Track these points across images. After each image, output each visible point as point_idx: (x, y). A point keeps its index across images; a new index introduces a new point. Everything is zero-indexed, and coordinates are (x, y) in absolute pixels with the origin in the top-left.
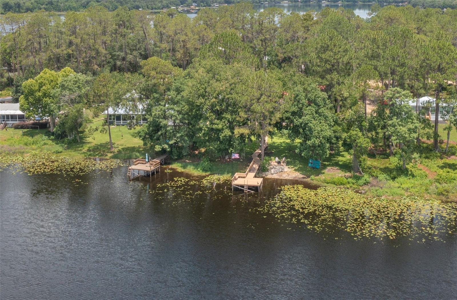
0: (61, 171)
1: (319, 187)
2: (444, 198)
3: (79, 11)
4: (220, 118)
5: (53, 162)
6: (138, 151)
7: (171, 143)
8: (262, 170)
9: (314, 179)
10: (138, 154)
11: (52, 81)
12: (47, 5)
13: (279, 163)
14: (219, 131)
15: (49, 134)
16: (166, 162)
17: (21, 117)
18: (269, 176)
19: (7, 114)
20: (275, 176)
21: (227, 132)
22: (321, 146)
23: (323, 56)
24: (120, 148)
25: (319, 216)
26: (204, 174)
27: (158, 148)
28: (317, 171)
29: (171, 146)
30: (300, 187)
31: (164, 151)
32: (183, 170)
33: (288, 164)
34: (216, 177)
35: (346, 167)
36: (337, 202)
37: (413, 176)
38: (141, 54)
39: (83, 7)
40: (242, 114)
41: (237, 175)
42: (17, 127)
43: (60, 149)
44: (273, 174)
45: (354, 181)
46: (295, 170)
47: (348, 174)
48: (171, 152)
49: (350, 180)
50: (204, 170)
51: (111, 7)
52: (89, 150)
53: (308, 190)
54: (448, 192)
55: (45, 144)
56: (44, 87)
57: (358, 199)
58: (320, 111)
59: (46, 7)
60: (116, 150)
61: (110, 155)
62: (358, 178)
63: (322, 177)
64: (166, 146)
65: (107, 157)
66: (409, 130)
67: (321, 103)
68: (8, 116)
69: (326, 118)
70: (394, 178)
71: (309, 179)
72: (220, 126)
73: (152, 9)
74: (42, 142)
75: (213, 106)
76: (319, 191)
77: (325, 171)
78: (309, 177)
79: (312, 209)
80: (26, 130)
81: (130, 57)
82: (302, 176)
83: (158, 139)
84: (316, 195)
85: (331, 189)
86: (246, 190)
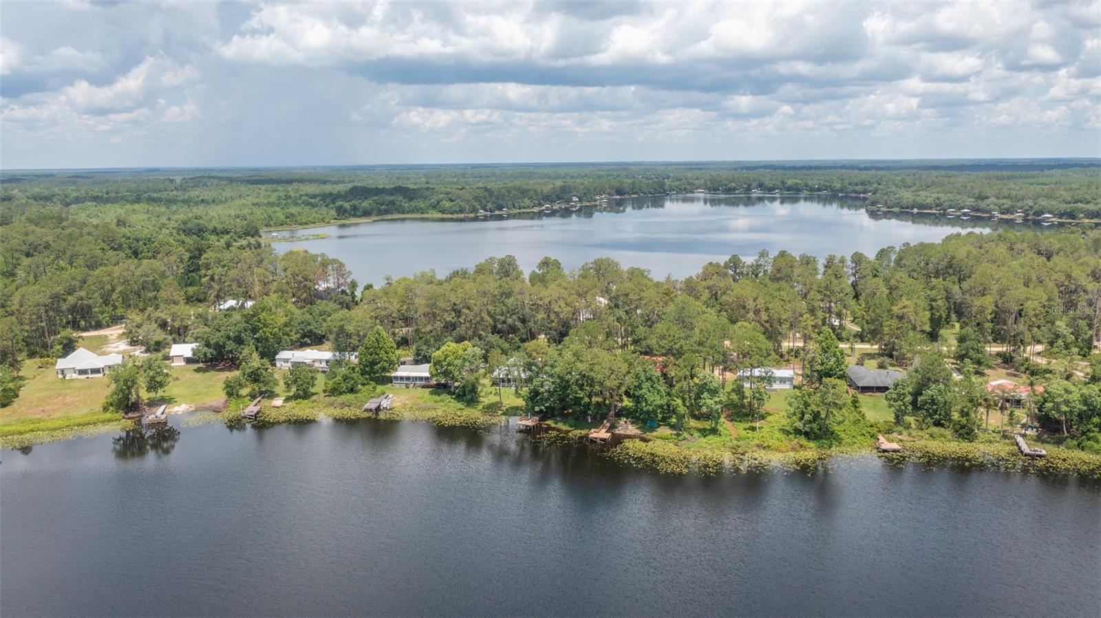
0: (467, 423)
1: (650, 440)
2: (734, 451)
3: (428, 213)
4: (582, 389)
5: (459, 417)
6: (521, 410)
7: (546, 405)
8: (612, 427)
9: (648, 435)
10: (521, 412)
11: (454, 353)
12: (387, 205)
13: (626, 422)
14: (582, 399)
15: (451, 393)
16: (543, 419)
17: (427, 379)
18: (617, 432)
19: (416, 375)
20: (622, 432)
21: (587, 400)
22: (654, 412)
23: (661, 343)
24: (507, 407)
25: (643, 459)
26: (570, 429)
27: (537, 409)
28: (652, 429)
29: (546, 408)
30: (637, 440)
31: (541, 410)
32: (555, 426)
33: (632, 423)
34: (579, 431)
35: (673, 427)
36: (659, 451)
37: (720, 435)
38: (519, 318)
39: (433, 207)
40: (597, 387)
41: (592, 430)
42: (423, 387)
43: (463, 407)
44: (620, 431)
45: (676, 437)
46: (637, 428)
47: (675, 432)
48: (546, 412)
49: (673, 436)
50: (571, 426)
51: (468, 208)
52: (484, 408)
53: (642, 443)
54: (739, 447)
55: (450, 402)
56: (448, 358)
57: (674, 449)
58: (655, 386)
59: (387, 207)
60: (505, 409)
61: (500, 412)
62: (678, 435)
63: (655, 434)
64: (543, 408)
65: (499, 414)
66: (716, 402)
67: (656, 380)
68: (416, 378)
69: (659, 391)
70: (705, 436)
71: (645, 435)
72: (582, 396)
73: (520, 208)
74: (448, 401)
75: (577, 380)
76: (650, 443)
77: (659, 430)
78: (645, 433)
79: (640, 455)
80: (431, 389)
81: (510, 321)
82: (640, 432)
83: (537, 402)
84: (646, 446)
85: (658, 442)
86: (599, 441)
